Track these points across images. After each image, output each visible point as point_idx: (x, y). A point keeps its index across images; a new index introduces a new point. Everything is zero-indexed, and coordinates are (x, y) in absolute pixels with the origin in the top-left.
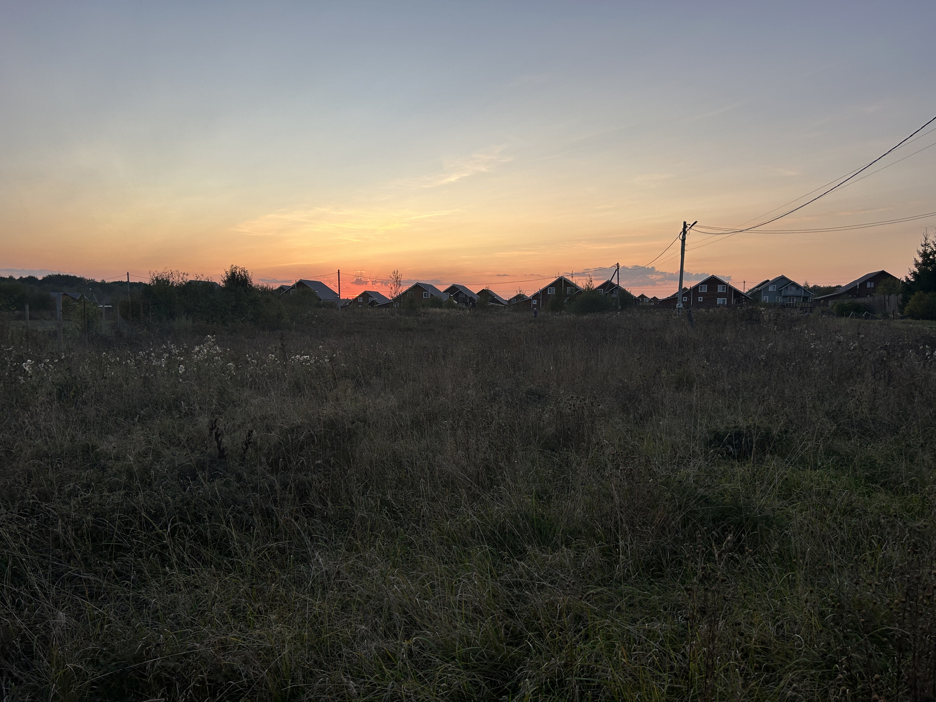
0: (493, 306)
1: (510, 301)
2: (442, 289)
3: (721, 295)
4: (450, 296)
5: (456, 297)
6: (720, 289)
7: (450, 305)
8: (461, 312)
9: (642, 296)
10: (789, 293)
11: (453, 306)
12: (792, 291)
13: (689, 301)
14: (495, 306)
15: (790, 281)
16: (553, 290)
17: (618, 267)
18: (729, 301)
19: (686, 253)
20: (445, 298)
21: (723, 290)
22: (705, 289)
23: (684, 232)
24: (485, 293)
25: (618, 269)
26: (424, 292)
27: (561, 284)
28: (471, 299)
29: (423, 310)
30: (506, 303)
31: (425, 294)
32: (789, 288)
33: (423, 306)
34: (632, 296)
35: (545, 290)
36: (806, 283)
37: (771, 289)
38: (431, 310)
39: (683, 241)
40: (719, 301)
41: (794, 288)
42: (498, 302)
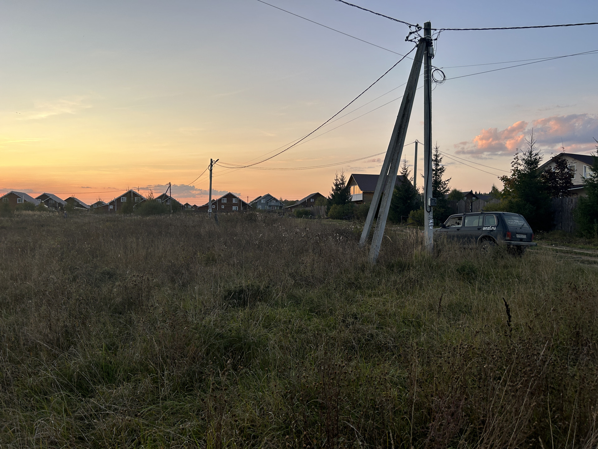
0: (78, 210)
1: (92, 206)
2: (35, 196)
3: (235, 205)
4: (41, 202)
5: (47, 203)
6: (234, 201)
7: (41, 208)
8: (51, 214)
9: (187, 204)
10: (272, 204)
11: (45, 209)
12: (273, 203)
13: (216, 208)
14: (80, 209)
15: (273, 197)
16: (125, 200)
17: (170, 185)
18: (239, 208)
19: (213, 178)
20: (38, 203)
21: (236, 202)
22: (225, 201)
23: (211, 165)
24: (71, 200)
25: (170, 186)
26: (18, 199)
27: (131, 195)
28: (60, 204)
29: (17, 213)
30: (89, 208)
31: (19, 200)
32: (272, 201)
33: (17, 209)
34: (180, 204)
35: (119, 199)
36: (281, 199)
37: (262, 201)
38: (24, 212)
39: (211, 170)
40: (234, 208)
41: (274, 201)
42: (82, 206)
